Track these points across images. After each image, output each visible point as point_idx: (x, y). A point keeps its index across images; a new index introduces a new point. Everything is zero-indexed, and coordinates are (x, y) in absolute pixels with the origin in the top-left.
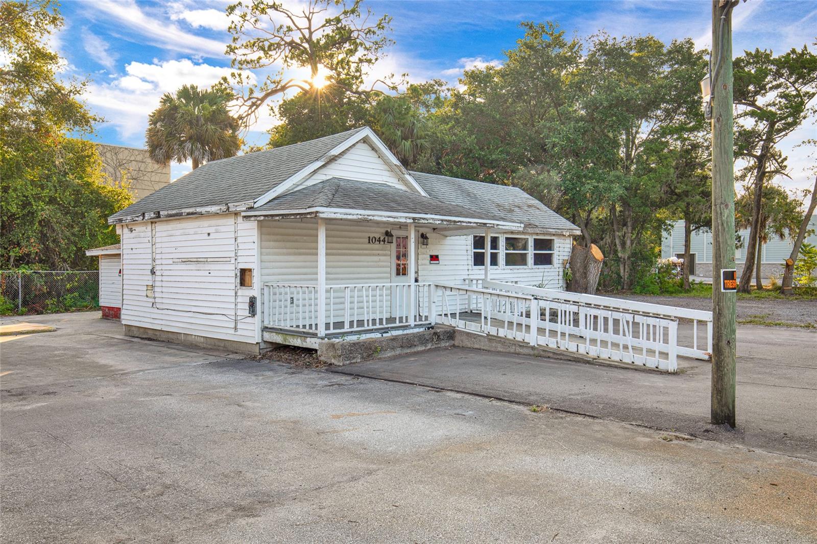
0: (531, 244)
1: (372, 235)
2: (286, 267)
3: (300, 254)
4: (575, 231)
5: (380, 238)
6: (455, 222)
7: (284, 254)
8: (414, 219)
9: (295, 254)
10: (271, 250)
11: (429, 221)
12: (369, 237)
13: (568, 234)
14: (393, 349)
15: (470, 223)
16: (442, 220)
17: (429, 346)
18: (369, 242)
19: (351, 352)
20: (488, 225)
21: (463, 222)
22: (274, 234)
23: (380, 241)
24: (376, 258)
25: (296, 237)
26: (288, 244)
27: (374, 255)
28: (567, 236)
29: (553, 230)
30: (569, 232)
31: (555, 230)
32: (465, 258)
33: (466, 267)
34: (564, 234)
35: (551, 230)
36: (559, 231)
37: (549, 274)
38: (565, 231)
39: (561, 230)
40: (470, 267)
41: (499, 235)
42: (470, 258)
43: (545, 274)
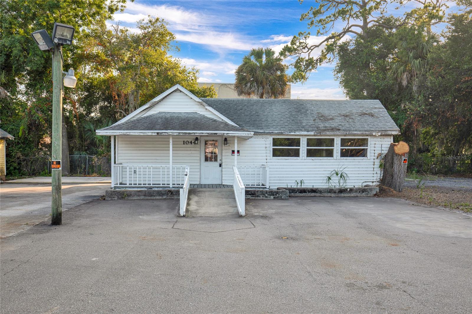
0: (337, 142)
1: (185, 140)
2: (131, 156)
3: (139, 150)
4: (389, 132)
5: (191, 141)
6: (189, 133)
7: (130, 150)
8: (158, 133)
9: (136, 150)
10: (124, 148)
11: (169, 134)
12: (184, 141)
13: (380, 134)
14: (139, 196)
15: (203, 133)
16: (179, 133)
17: (165, 197)
18: (184, 144)
19: (111, 194)
20: (218, 134)
21: (196, 133)
22: (125, 141)
23: (191, 143)
24: (190, 152)
25: (138, 142)
26: (134, 145)
27: (187, 150)
28: (377, 136)
29: (358, 132)
30: (382, 133)
31: (361, 132)
32: (265, 152)
33: (265, 158)
34: (374, 134)
35: (356, 132)
36: (367, 132)
37: (360, 163)
38: (376, 132)
39: (371, 132)
40: (268, 158)
41: (301, 137)
42: (268, 152)
43: (354, 163)
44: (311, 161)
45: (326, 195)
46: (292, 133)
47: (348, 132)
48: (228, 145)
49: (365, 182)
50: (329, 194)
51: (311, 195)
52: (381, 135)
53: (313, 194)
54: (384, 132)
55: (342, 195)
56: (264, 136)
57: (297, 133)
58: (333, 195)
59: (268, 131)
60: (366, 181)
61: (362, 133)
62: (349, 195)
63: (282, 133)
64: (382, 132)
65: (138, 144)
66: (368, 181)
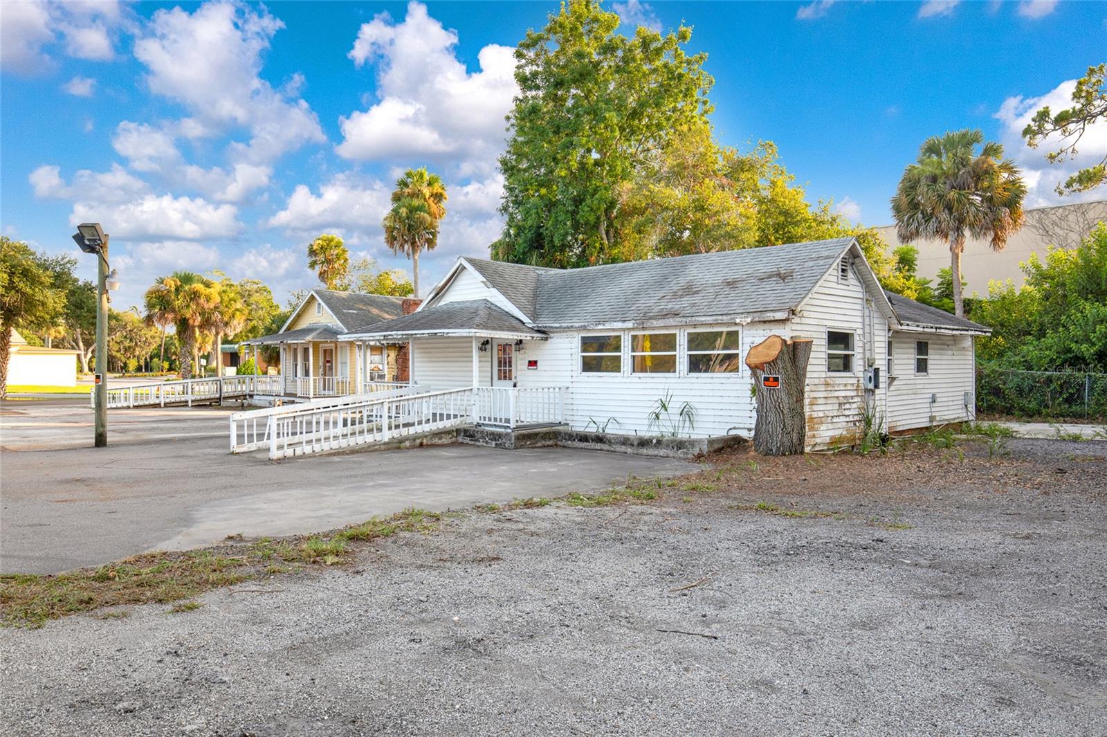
22: (420, 348)
28: (744, 324)
29: (708, 318)
30: (754, 318)
31: (714, 318)
32: (569, 363)
33: (570, 374)
34: (738, 321)
35: (703, 319)
36: (724, 318)
37: (724, 387)
38: (743, 316)
39: (732, 316)
40: (574, 374)
41: (621, 334)
42: (574, 363)
43: (710, 387)
44: (638, 380)
45: (619, 448)
46: (600, 327)
47: (690, 319)
48: (522, 352)
49: (735, 428)
50: (623, 448)
51: (596, 447)
52: (752, 322)
53: (599, 446)
54: (758, 314)
55: (644, 451)
56: (569, 334)
57: (608, 326)
58: (629, 450)
59: (566, 325)
60: (737, 426)
61: (716, 320)
62: (656, 453)
63: (585, 326)
64: (755, 314)
65: (430, 353)
66: (740, 426)
